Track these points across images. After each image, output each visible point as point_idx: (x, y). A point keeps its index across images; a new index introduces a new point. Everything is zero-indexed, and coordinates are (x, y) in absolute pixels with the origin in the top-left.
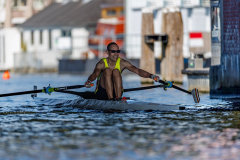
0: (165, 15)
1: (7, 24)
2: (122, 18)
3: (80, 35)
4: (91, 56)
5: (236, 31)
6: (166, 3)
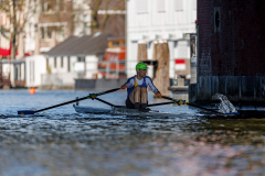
0: (156, 45)
1: (36, 52)
2: (124, 48)
3: (92, 61)
4: (100, 76)
5: (209, 57)
6: (157, 37)
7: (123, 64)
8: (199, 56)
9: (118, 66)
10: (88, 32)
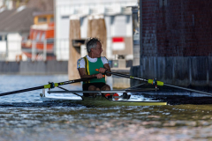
0: (91, 22)
2: (53, 24)
3: (15, 40)
4: (25, 58)
5: (154, 36)
6: (91, 11)
7: (51, 44)
8: (143, 34)
9: (45, 46)
10: (10, 6)
